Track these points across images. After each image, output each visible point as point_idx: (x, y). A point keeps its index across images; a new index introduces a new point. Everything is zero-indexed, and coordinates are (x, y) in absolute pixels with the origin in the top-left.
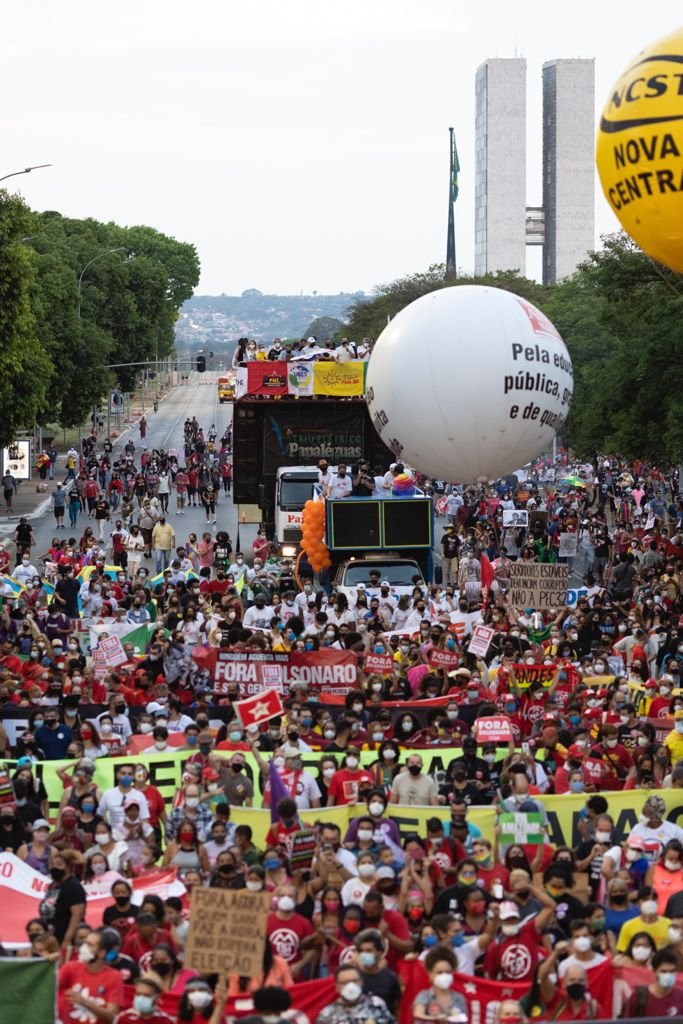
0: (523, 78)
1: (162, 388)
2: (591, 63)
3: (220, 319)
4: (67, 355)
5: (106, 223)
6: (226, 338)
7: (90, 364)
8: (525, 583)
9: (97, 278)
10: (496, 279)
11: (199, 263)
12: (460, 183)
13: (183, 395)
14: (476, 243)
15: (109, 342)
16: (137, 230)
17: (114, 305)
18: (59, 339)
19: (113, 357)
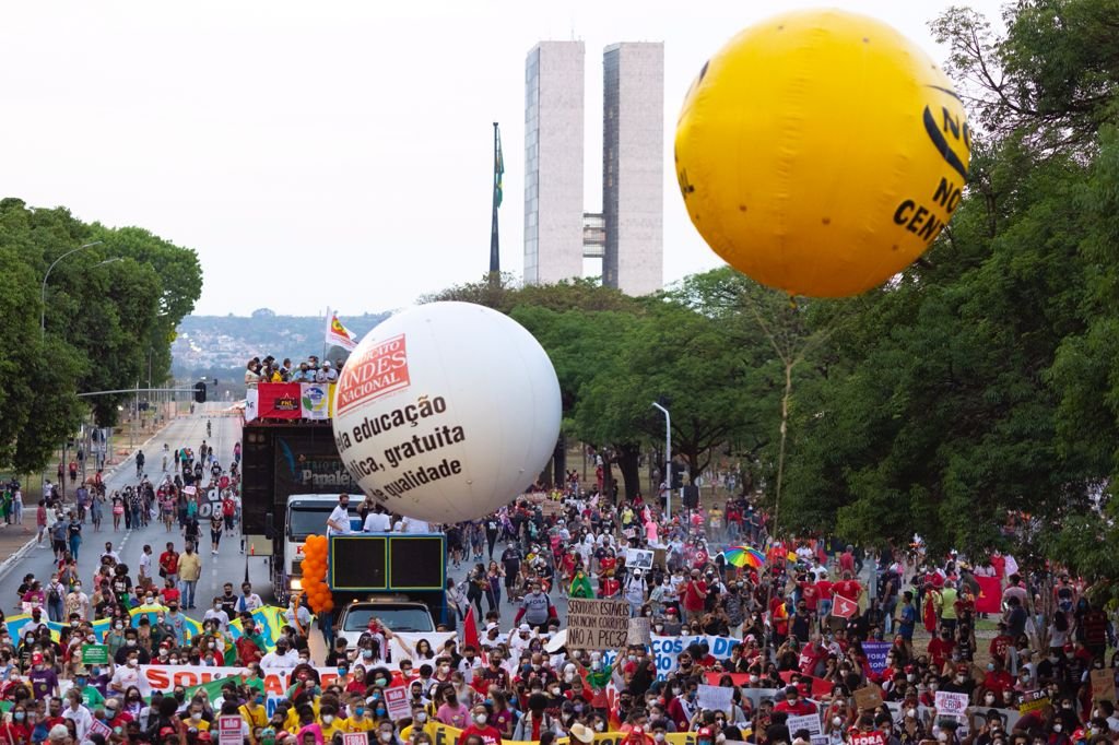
0: (581, 63)
1: (156, 421)
2: (659, 47)
3: (227, 343)
4: (24, 379)
5: (90, 223)
6: (233, 364)
7: (54, 391)
8: (584, 621)
9: (69, 282)
10: (574, 287)
11: (201, 272)
12: (504, 186)
13: (181, 430)
14: (525, 254)
15: (80, 363)
16: (127, 231)
17: (91, 317)
18: (12, 358)
19: (87, 383)
